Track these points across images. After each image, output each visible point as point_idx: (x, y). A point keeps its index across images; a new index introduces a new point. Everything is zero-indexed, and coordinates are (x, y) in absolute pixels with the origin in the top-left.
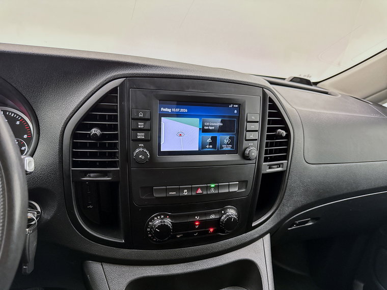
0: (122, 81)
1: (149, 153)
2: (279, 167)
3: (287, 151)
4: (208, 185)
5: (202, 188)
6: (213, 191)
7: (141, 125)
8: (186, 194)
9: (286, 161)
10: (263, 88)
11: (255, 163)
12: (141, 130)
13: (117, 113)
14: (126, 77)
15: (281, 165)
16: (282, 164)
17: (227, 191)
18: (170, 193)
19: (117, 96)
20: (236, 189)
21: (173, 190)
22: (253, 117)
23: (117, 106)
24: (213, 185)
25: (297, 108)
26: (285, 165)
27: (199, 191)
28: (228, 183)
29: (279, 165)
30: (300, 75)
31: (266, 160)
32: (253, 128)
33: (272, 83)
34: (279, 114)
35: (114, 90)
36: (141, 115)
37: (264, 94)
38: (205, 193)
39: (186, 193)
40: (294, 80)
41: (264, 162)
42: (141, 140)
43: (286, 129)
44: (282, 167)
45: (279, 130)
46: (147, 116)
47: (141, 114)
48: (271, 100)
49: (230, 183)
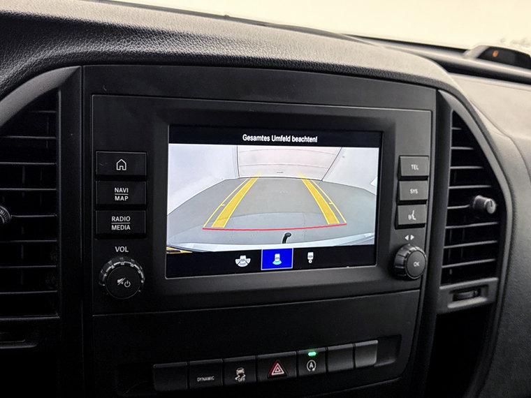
0: (71, 72)
1: (144, 271)
2: (479, 295)
3: (496, 251)
4: (300, 352)
5: (284, 362)
6: (312, 367)
7: (121, 194)
8: (243, 379)
9: (495, 279)
10: (437, 89)
11: (420, 288)
12: (121, 208)
13: (55, 160)
14: (85, 63)
15: (483, 290)
16: (486, 286)
17: (348, 365)
18: (199, 379)
19: (55, 116)
20: (372, 361)
21: (206, 370)
22: (415, 167)
23: (55, 142)
24: (312, 354)
26: (493, 289)
27: (278, 371)
28: (351, 345)
29: (478, 291)
31: (448, 277)
32: (414, 194)
33: (451, 68)
34: (477, 155)
35: (47, 99)
36: (121, 167)
37: (442, 104)
38: (292, 373)
39: (240, 375)
41: (444, 282)
42: (121, 237)
43: (496, 193)
44: (486, 296)
45: (479, 197)
46: (140, 170)
47: (121, 163)
48: (457, 119)
49: (357, 345)
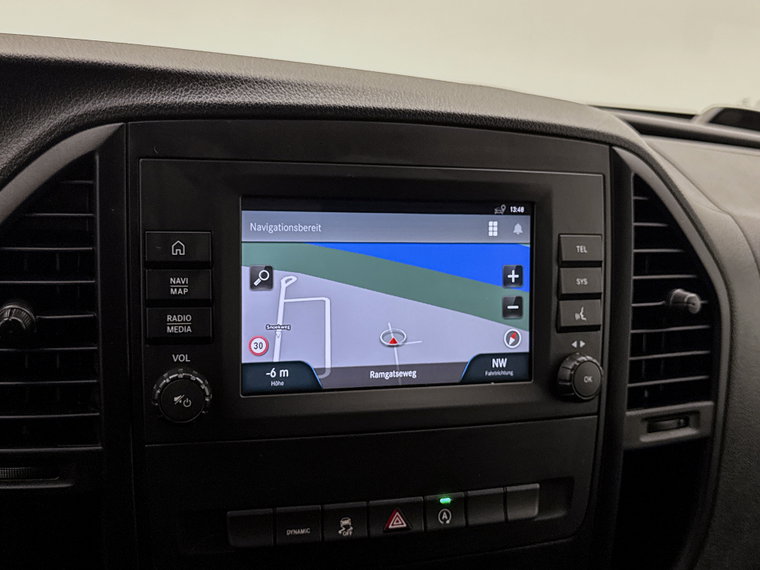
0: (111, 131)
1: (210, 386)
2: (686, 425)
3: (709, 365)
4: (428, 497)
5: (407, 511)
6: (446, 518)
7: (179, 286)
8: (349, 532)
9: (709, 403)
10: (611, 145)
11: (598, 413)
12: (179, 304)
13: (92, 243)
14: (125, 119)
15: (692, 419)
16: (696, 413)
17: (498, 516)
18: (290, 532)
19: (92, 188)
20: (532, 511)
21: (298, 520)
22: (581, 249)
23: (92, 219)
24: (446, 500)
25: (736, 212)
26: (707, 417)
27: (397, 522)
28: (501, 490)
29: (684, 419)
30: (745, 102)
31: (637, 400)
32: (583, 285)
33: (644, 130)
34: (672, 233)
35: (81, 166)
36: (178, 250)
37: (618, 165)
38: (418, 527)
39: (346, 527)
40: (725, 116)
41: (631, 407)
42: (179, 342)
43: (704, 286)
44: (697, 426)
45: (679, 291)
46: (203, 253)
47: (178, 246)
48: (641, 185)
49: (509, 489)
